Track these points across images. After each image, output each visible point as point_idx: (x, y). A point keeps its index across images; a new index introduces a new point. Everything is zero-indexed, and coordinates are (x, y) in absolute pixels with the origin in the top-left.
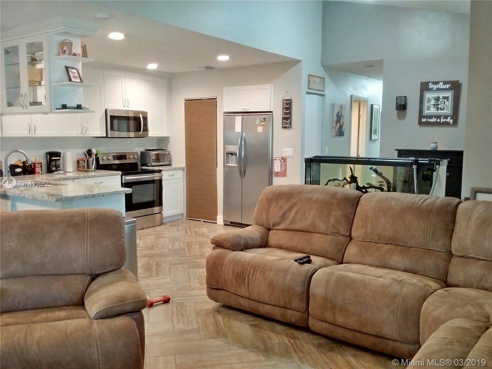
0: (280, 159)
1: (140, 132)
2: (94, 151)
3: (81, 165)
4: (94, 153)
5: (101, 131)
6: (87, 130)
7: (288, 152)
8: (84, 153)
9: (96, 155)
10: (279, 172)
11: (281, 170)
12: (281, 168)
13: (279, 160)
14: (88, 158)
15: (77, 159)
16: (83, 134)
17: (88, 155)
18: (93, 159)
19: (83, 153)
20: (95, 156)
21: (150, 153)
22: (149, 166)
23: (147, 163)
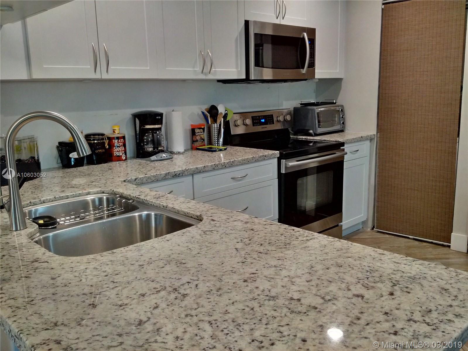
1: (302, 70)
2: (221, 109)
3: (198, 138)
4: (221, 113)
5: (237, 68)
6: (213, 65)
8: (203, 113)
9: (225, 116)
14: (210, 123)
15: (192, 125)
16: (206, 74)
17: (210, 117)
18: (220, 125)
19: (201, 113)
20: (222, 119)
21: (314, 109)
22: (311, 135)
23: (307, 128)
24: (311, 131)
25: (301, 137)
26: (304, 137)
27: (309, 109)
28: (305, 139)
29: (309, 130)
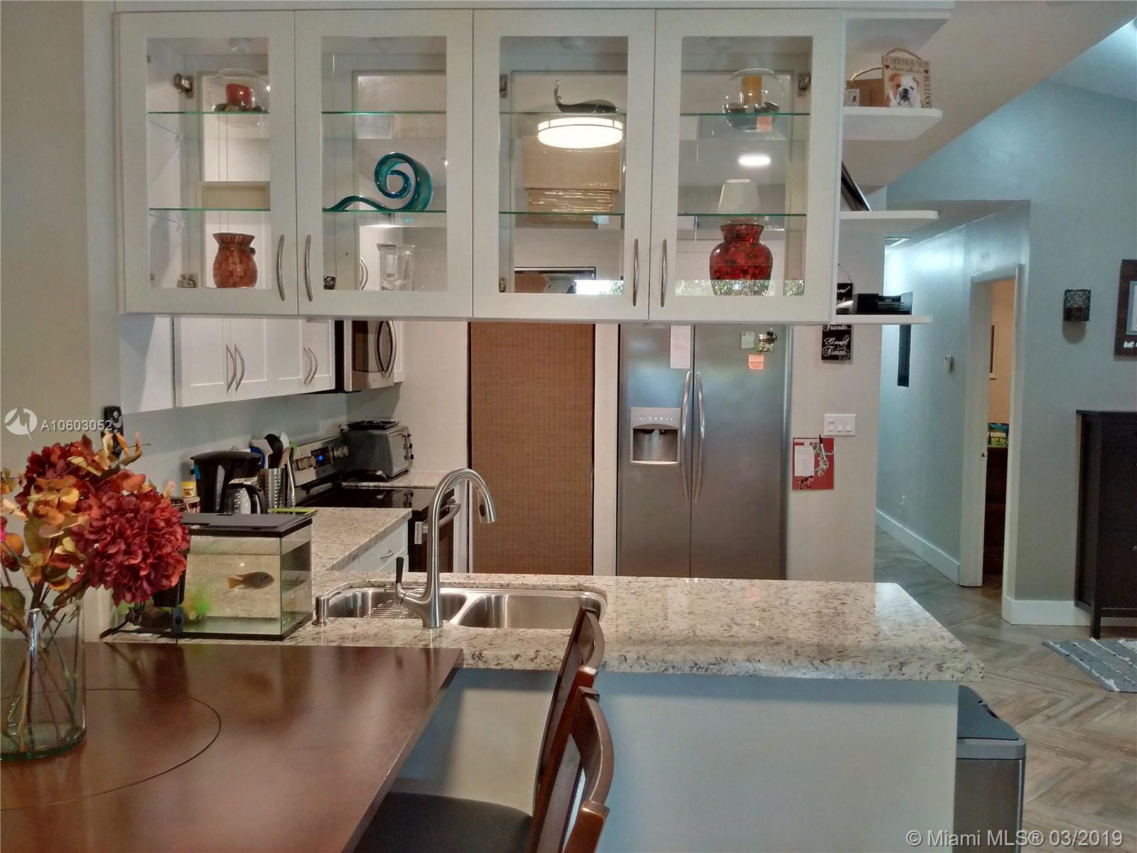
0: (814, 441)
1: (386, 372)
2: (285, 442)
5: (329, 371)
7: (837, 423)
10: (811, 477)
11: (816, 472)
12: (817, 464)
13: (811, 444)
14: (266, 468)
16: (307, 385)
18: (284, 470)
21: (386, 435)
22: (380, 479)
23: (371, 468)
24: (379, 473)
25: (365, 484)
26: (372, 484)
27: (376, 436)
28: (374, 487)
29: (376, 471)
